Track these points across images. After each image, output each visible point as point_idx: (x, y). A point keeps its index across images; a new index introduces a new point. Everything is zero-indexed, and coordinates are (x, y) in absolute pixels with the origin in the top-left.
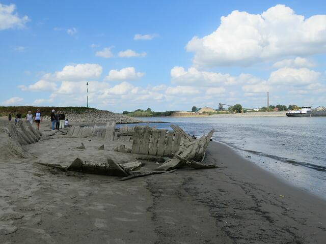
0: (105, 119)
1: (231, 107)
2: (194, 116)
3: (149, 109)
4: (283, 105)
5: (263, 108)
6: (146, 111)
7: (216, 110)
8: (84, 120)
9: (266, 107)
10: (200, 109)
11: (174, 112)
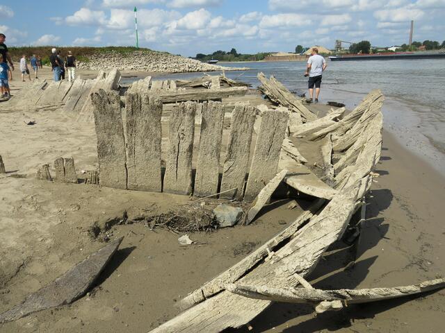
0: (165, 66)
1: (354, 45)
2: (298, 60)
3: (233, 51)
4: (433, 41)
5: (402, 46)
6: (228, 53)
7: (332, 51)
8: (132, 67)
9: (407, 44)
10: (307, 49)
11: (269, 54)
